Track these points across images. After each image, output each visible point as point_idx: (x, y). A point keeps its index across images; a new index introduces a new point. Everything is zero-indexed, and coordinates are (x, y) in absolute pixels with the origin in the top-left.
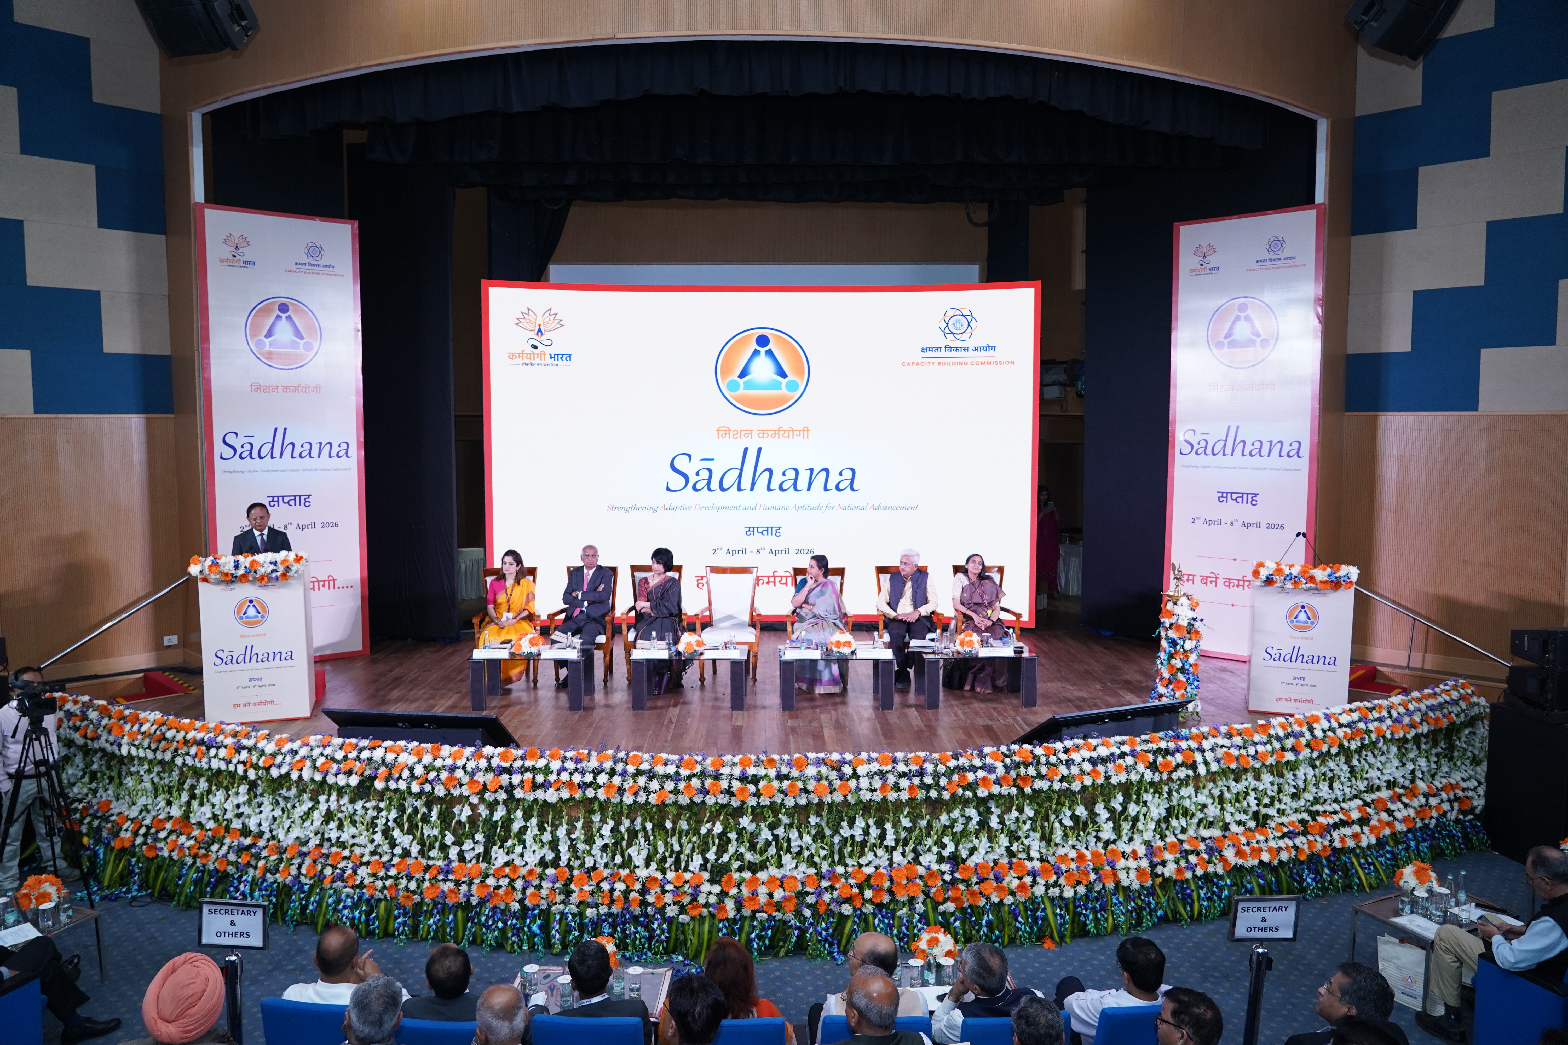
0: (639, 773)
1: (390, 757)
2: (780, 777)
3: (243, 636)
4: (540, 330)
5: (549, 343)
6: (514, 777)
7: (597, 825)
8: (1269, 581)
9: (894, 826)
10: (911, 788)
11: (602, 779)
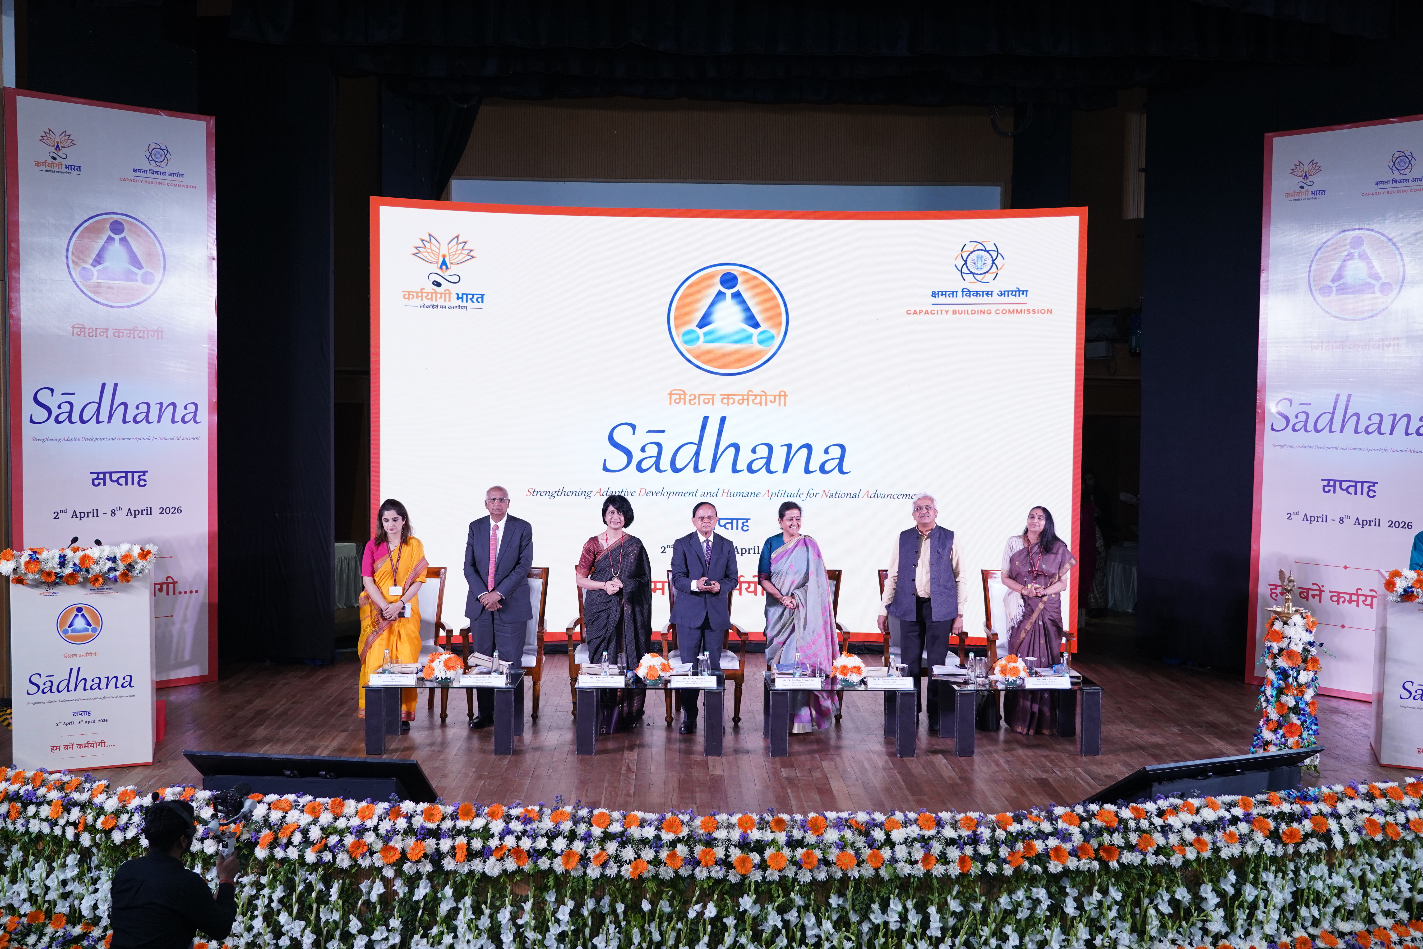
0: (607, 837)
1: (275, 816)
2: (793, 844)
3: (67, 656)
4: (444, 263)
5: (456, 279)
6: (442, 842)
7: (551, 907)
8: (1407, 595)
9: (939, 911)
10: (963, 860)
11: (560, 844)
